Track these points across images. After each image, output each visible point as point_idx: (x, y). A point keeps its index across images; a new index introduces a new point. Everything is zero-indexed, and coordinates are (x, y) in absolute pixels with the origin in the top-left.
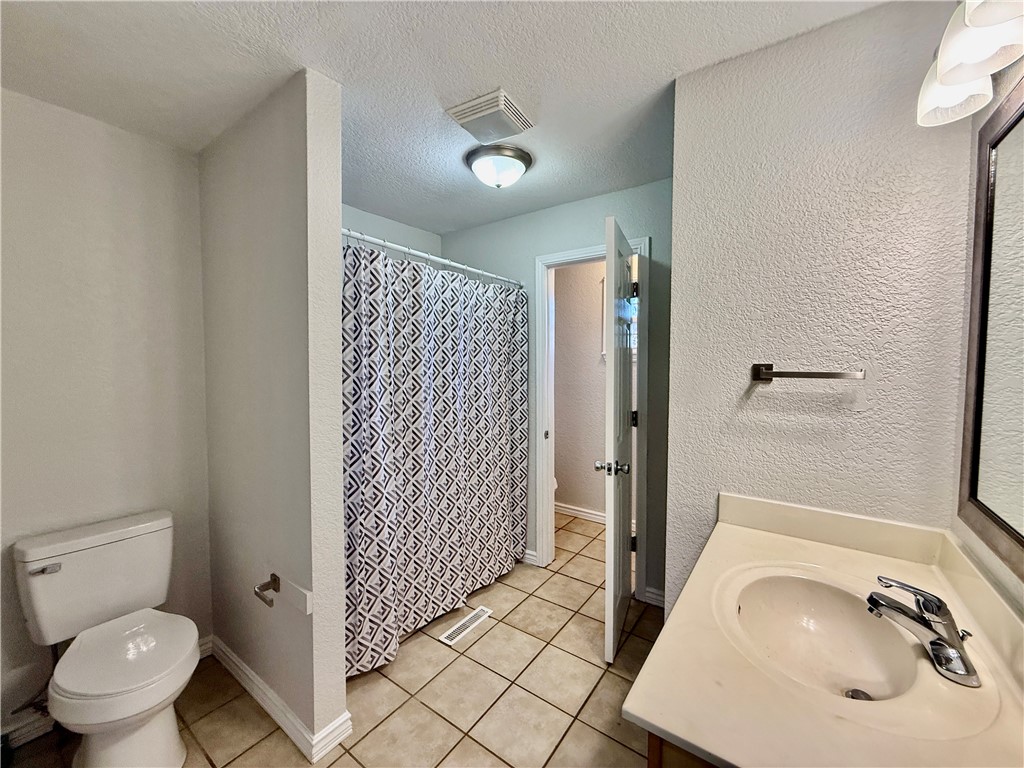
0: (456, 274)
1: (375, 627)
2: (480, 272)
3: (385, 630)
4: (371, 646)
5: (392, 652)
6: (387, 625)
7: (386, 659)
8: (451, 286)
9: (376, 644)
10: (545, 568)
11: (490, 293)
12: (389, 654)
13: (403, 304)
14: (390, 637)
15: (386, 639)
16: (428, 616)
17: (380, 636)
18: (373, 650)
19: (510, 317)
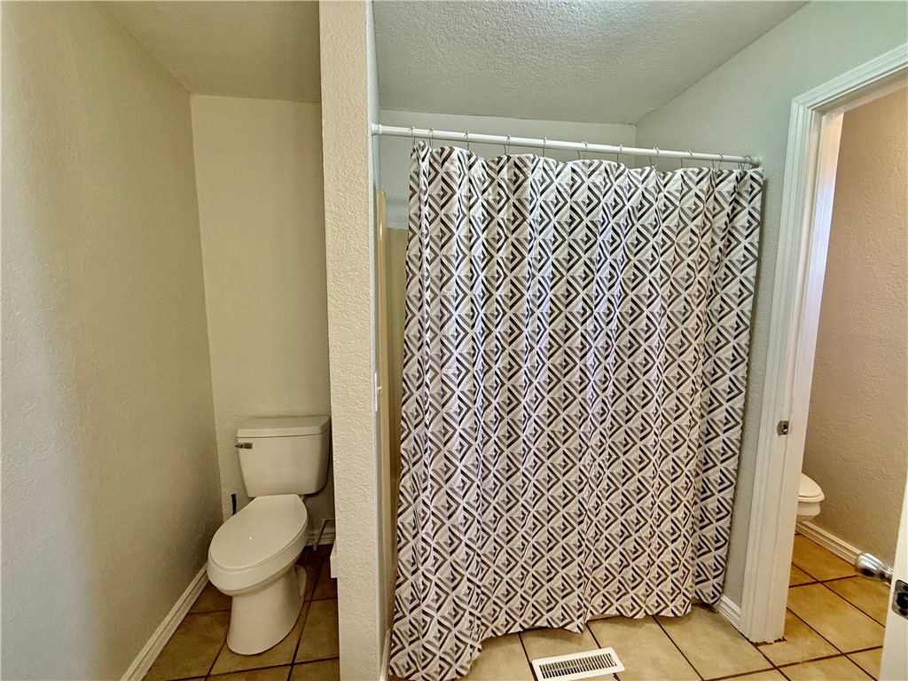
0: (596, 162)
1: (445, 631)
2: (654, 151)
3: (456, 637)
4: (439, 654)
5: (464, 664)
6: (460, 632)
7: (458, 672)
8: (588, 182)
9: (445, 653)
10: (756, 645)
11: (675, 185)
12: (462, 667)
13: (498, 218)
14: (462, 646)
15: (459, 648)
16: (526, 620)
17: (450, 644)
18: (441, 658)
19: (722, 220)
